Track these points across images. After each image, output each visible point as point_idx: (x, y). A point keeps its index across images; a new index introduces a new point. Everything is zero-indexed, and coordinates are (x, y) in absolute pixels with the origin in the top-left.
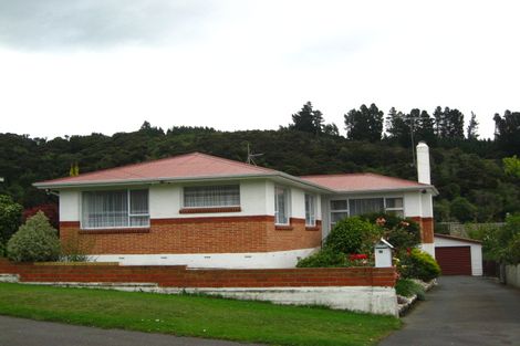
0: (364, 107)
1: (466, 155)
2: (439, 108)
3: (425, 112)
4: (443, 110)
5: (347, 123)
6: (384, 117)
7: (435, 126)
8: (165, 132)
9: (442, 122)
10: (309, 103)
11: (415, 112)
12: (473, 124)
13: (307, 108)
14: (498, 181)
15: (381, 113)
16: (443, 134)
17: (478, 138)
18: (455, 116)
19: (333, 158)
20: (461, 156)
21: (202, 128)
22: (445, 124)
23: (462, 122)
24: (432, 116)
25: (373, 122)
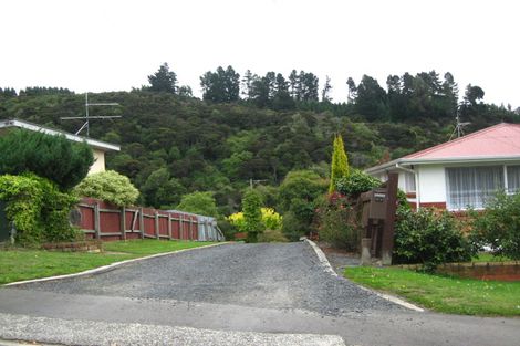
0: (220, 69)
1: (336, 118)
2: (294, 71)
3: (280, 75)
4: (298, 74)
5: (202, 84)
6: (240, 79)
7: (290, 89)
8: (18, 93)
9: (297, 85)
10: (166, 64)
11: (271, 75)
12: (328, 87)
13: (163, 69)
14: (372, 143)
15: (238, 76)
16: (298, 97)
17: (333, 102)
18: (310, 80)
19: (205, 120)
20: (333, 119)
21: (56, 89)
22: (300, 87)
23: (316, 86)
24: (287, 79)
25: (229, 84)
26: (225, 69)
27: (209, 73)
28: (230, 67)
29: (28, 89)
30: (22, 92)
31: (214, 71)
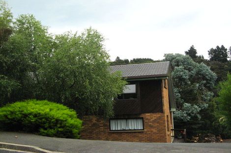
26: (220, 47)
27: (212, 49)
28: (222, 46)
29: (134, 59)
30: (131, 61)
31: (215, 48)
